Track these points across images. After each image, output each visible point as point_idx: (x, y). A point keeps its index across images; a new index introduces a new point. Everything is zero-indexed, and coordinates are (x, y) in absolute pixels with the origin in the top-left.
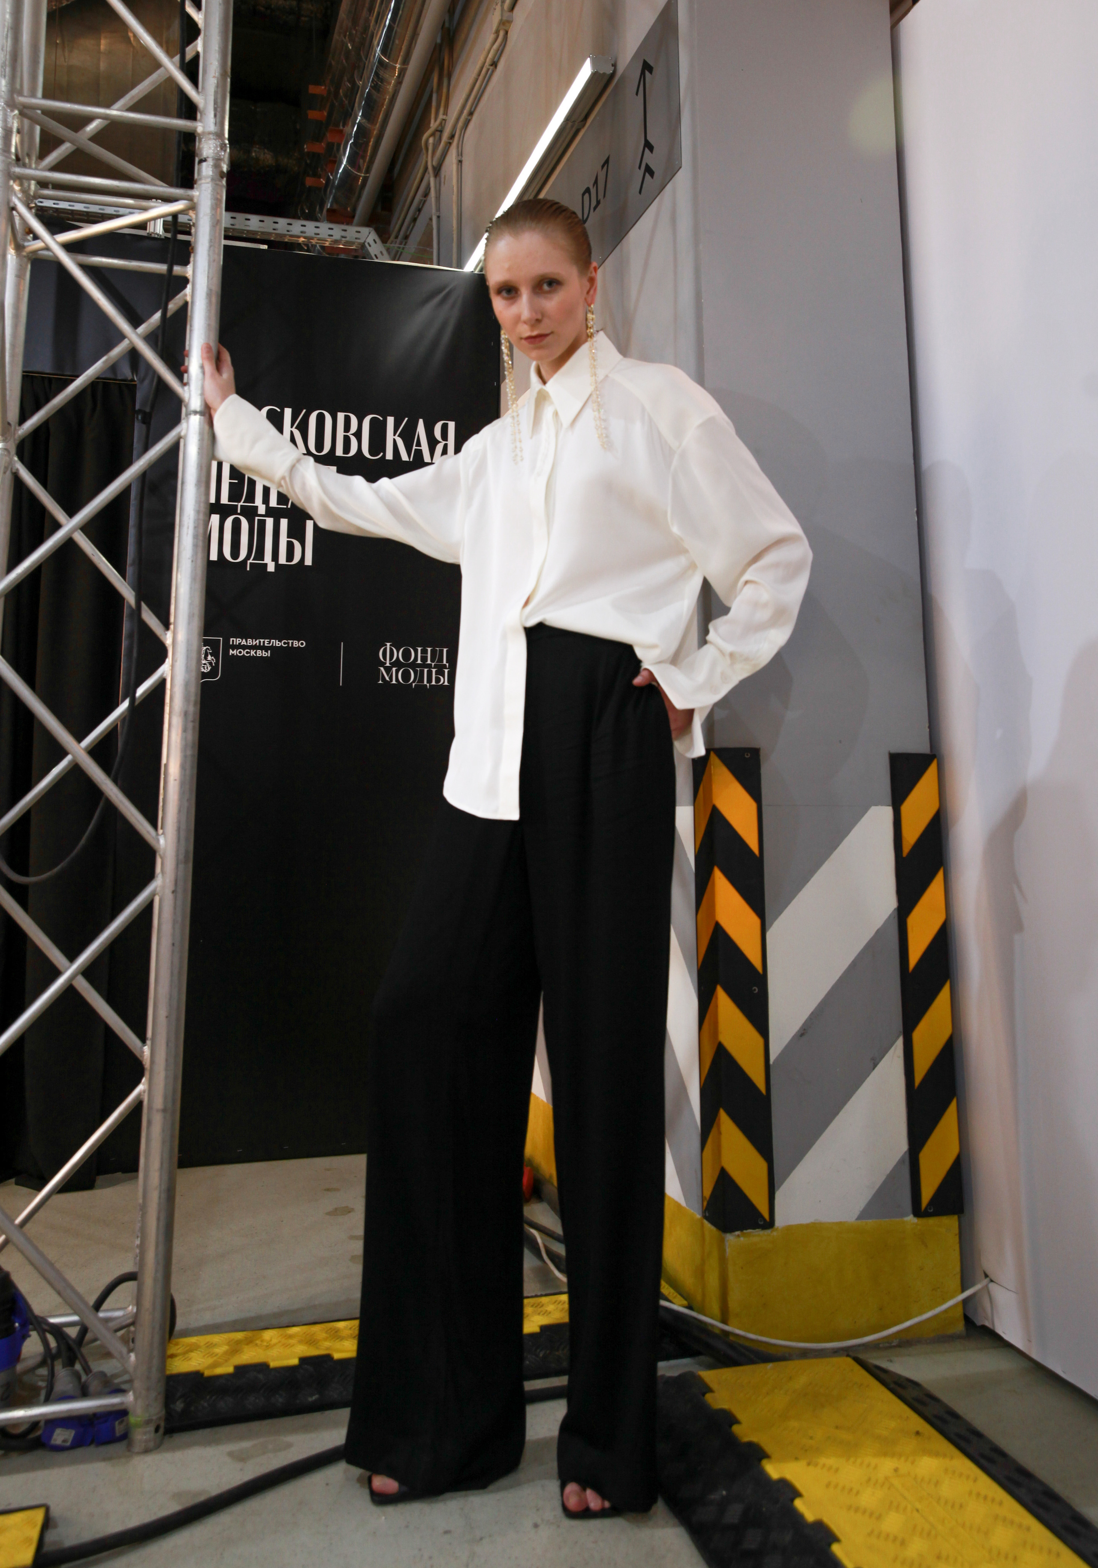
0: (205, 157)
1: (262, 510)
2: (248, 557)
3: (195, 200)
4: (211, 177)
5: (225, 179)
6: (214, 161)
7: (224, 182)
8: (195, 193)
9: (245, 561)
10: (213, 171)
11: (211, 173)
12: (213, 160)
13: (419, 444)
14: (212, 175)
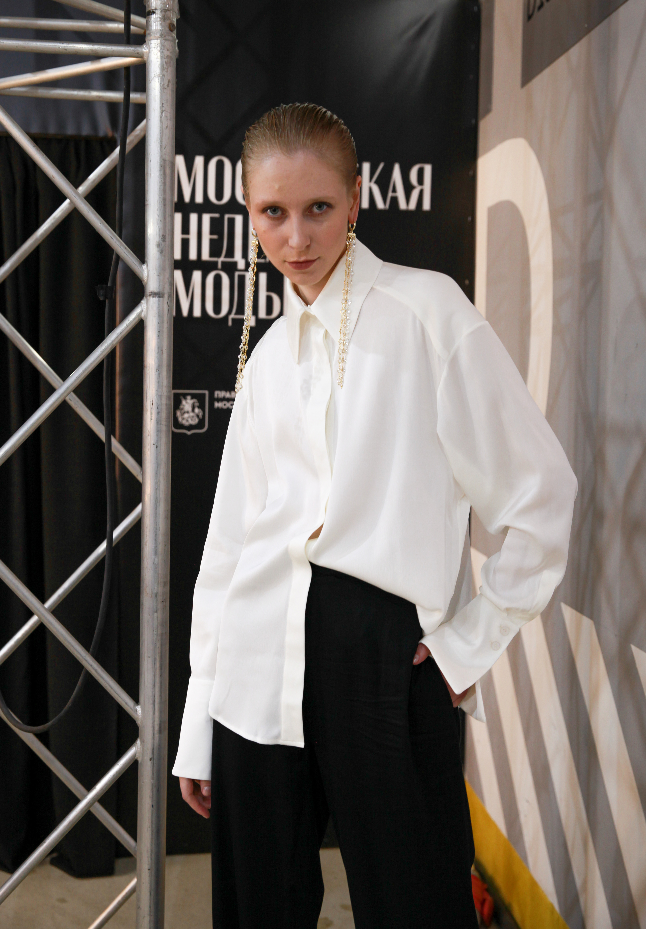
0: (153, 8)
1: (241, 264)
2: (230, 312)
3: (145, 58)
4: (160, 32)
5: (175, 31)
6: (163, 13)
7: (174, 35)
8: (144, 49)
9: (226, 317)
10: (161, 24)
11: (159, 28)
12: (161, 11)
13: (394, 190)
14: (161, 30)
